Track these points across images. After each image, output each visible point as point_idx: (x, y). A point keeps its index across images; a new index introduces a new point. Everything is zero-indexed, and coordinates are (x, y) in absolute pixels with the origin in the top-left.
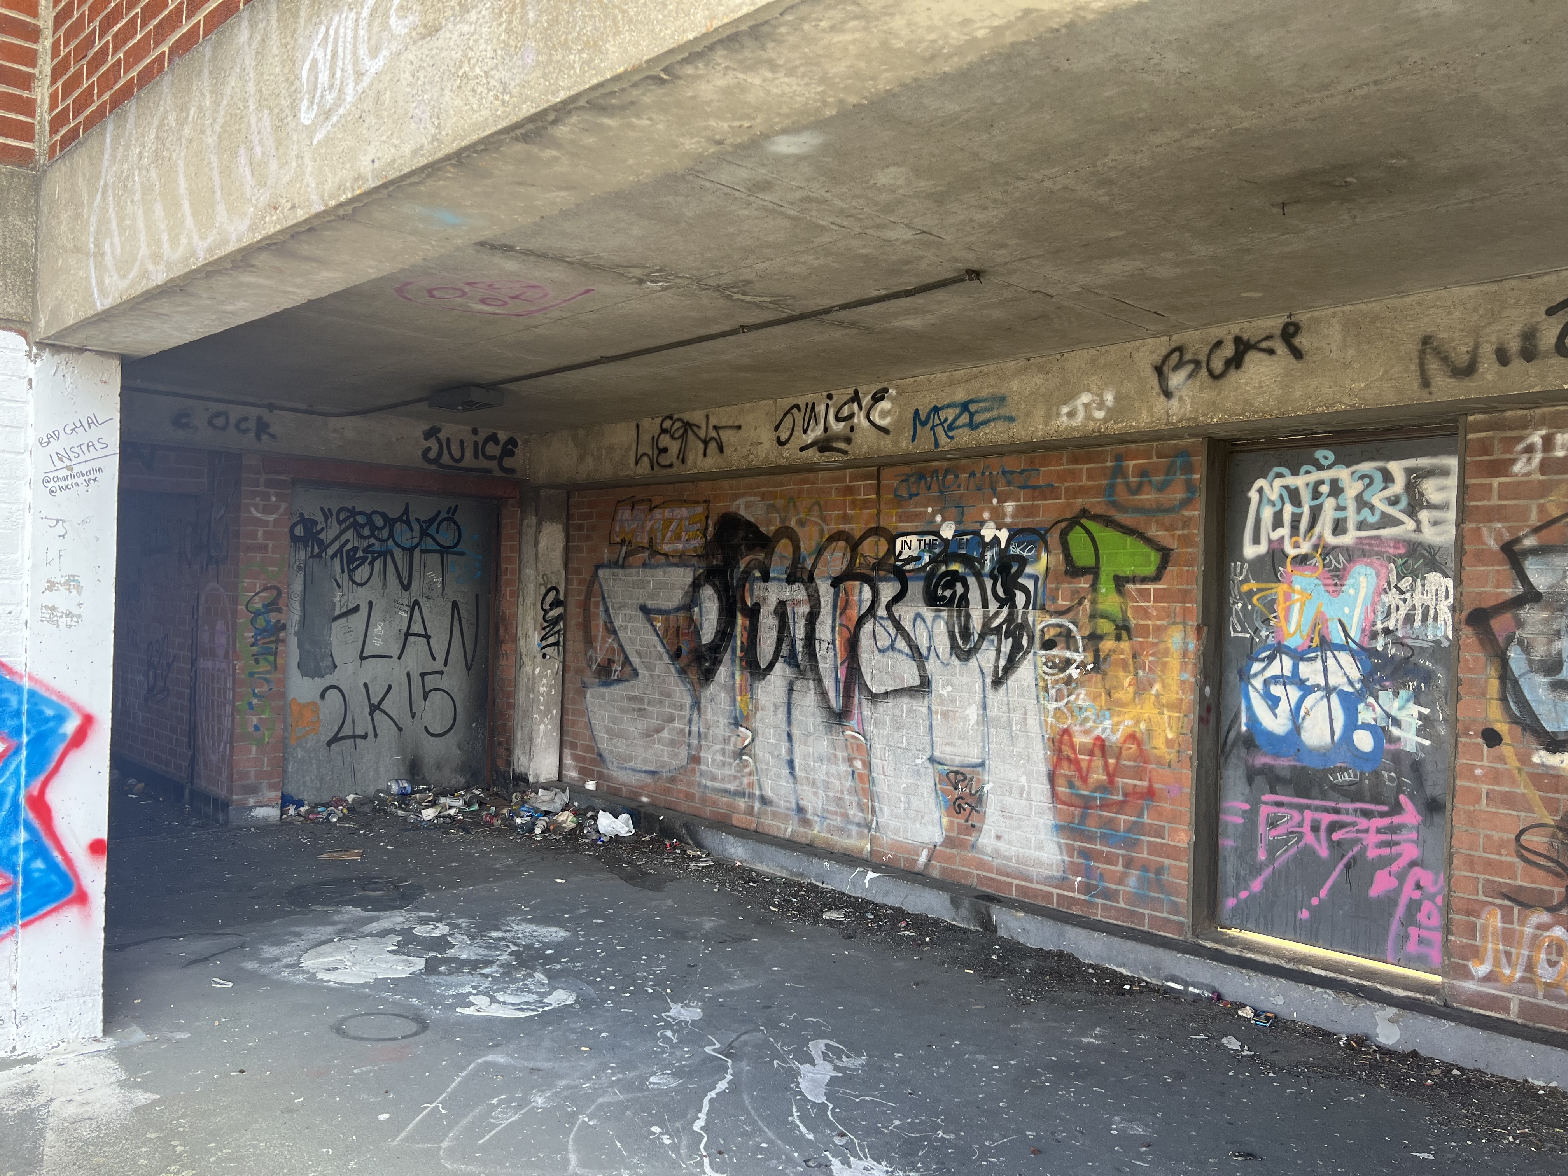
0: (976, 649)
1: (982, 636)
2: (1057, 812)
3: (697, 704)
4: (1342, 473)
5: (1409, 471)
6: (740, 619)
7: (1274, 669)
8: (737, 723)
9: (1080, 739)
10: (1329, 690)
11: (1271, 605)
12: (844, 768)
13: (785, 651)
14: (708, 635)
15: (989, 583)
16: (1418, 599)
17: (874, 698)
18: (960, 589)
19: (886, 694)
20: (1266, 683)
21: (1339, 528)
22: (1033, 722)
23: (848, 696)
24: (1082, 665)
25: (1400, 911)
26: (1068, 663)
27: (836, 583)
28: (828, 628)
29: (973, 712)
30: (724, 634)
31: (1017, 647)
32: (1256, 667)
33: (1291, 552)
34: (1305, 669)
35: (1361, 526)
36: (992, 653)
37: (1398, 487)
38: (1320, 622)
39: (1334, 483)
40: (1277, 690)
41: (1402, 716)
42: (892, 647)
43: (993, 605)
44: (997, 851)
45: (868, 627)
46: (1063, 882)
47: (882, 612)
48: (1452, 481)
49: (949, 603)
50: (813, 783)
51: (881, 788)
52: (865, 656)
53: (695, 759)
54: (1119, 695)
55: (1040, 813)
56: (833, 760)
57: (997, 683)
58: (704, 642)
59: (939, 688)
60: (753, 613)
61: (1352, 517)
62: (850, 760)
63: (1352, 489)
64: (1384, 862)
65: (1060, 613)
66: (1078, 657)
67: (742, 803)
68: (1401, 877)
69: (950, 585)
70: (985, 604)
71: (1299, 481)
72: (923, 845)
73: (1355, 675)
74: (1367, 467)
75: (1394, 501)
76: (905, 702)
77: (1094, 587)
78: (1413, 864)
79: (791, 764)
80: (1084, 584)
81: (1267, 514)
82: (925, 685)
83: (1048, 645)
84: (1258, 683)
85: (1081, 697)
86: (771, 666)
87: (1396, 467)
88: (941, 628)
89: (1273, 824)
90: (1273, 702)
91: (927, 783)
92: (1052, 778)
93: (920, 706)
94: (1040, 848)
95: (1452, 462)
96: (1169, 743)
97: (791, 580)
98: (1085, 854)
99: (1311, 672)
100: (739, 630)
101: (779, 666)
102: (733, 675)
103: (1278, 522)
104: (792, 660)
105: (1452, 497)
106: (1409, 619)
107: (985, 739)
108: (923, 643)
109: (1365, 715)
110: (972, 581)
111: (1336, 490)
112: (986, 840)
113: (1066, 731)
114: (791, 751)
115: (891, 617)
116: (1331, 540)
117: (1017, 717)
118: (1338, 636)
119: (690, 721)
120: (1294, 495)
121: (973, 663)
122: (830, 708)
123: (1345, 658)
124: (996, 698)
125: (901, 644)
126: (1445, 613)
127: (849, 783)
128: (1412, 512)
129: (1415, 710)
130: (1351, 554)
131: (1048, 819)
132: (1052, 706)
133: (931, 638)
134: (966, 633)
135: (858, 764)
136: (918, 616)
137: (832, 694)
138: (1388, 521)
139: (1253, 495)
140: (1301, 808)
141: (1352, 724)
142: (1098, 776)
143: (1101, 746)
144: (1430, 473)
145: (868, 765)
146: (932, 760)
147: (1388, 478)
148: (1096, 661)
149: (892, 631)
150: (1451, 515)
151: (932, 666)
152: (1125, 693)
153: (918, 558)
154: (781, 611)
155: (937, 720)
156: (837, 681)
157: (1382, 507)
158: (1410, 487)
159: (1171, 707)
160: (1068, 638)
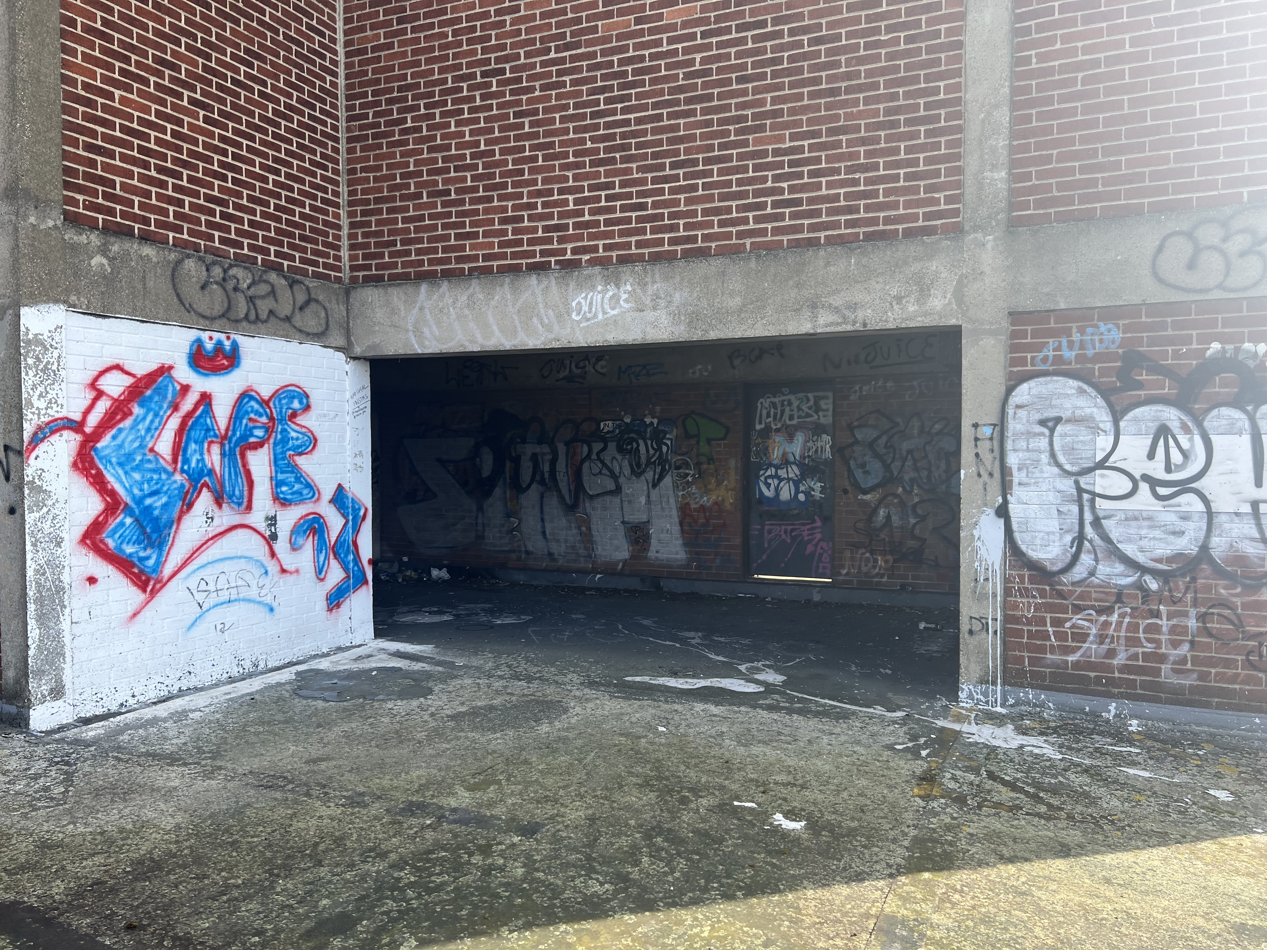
0: (644, 472)
1: (647, 466)
2: (683, 538)
3: (480, 509)
4: (792, 397)
5: (815, 397)
6: (508, 464)
7: (768, 473)
8: (508, 516)
9: (693, 506)
10: (789, 479)
11: (767, 448)
12: (575, 531)
13: (538, 478)
14: (486, 471)
15: (649, 442)
16: (819, 444)
17: (592, 497)
18: (635, 445)
19: (598, 495)
20: (766, 478)
21: (791, 418)
22: (672, 501)
23: (577, 498)
24: (693, 475)
25: (816, 558)
26: (687, 475)
27: (567, 444)
28: (564, 465)
29: (643, 500)
30: (498, 471)
31: (663, 469)
32: (762, 472)
33: (774, 427)
34: (780, 472)
35: (799, 417)
36: (651, 473)
37: (811, 403)
38: (784, 454)
39: (789, 401)
40: (770, 481)
41: (815, 487)
42: (600, 473)
43: (652, 452)
44: (657, 558)
45: (586, 465)
46: (688, 566)
47: (594, 457)
48: (831, 401)
49: (630, 452)
50: (558, 541)
51: (597, 538)
52: (585, 479)
53: (482, 537)
54: (710, 487)
55: (677, 539)
56: (569, 528)
57: (655, 486)
58: (484, 475)
59: (627, 490)
60: (517, 461)
61: (795, 413)
62: (579, 528)
63: (796, 403)
64: (809, 541)
65: (683, 454)
66: (692, 472)
67: (514, 556)
68: (816, 545)
69: (631, 443)
70: (648, 451)
71: (776, 400)
72: (620, 561)
73: (798, 473)
74: (801, 395)
75: (810, 408)
76: (608, 498)
77: (698, 442)
78: (820, 540)
79: (544, 533)
80: (693, 442)
81: (764, 412)
82: (618, 490)
83: (678, 468)
84: (762, 478)
85: (694, 489)
86: (529, 486)
87: (811, 396)
88: (626, 463)
89: (770, 532)
90: (768, 486)
91: (621, 532)
92: (681, 524)
93: (616, 500)
94: (677, 553)
95: (830, 394)
96: (731, 504)
97: (540, 442)
98: (697, 553)
99: (782, 473)
100: (507, 469)
101: (534, 486)
102: (505, 493)
103: (768, 416)
104: (542, 482)
105: (831, 407)
106: (816, 451)
107: (650, 510)
108: (617, 470)
109: (802, 488)
110: (641, 442)
111: (790, 404)
112: (652, 554)
113: (688, 504)
114: (543, 527)
115: (599, 459)
116: (788, 422)
117: (664, 499)
118: (792, 459)
119: (477, 518)
120: (774, 405)
121: (643, 478)
122: (566, 504)
123: (794, 467)
124: (654, 493)
125: (605, 471)
126: (828, 449)
127: (579, 538)
128: (817, 412)
129: (819, 484)
130: (797, 428)
131: (680, 542)
132: (680, 493)
133: (621, 468)
134: (639, 465)
135: (584, 529)
136: (614, 458)
137: (567, 497)
138: (808, 415)
139: (759, 405)
140: (780, 525)
141: (797, 492)
142: (702, 521)
143: (703, 508)
144: (823, 398)
145: (589, 529)
146: (623, 522)
147: (808, 400)
148: (700, 474)
149: (600, 465)
150: (830, 413)
151: (622, 480)
152: (712, 486)
153: (613, 431)
154: (534, 458)
155: (625, 505)
156: (570, 490)
157: (806, 410)
158: (816, 403)
159: (731, 490)
160: (687, 466)
